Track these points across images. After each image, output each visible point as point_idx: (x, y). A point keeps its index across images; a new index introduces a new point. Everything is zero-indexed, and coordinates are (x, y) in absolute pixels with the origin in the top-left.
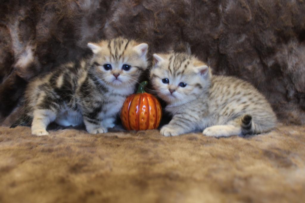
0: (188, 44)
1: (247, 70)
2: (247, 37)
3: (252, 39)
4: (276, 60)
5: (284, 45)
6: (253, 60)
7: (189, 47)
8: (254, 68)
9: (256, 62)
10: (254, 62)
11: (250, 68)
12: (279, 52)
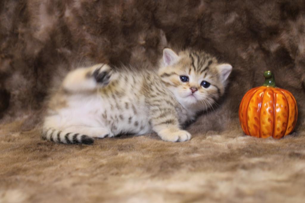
0: (162, 32)
1: (241, 58)
2: (237, 15)
3: (244, 18)
4: (280, 42)
5: (290, 22)
6: (247, 46)
7: (163, 35)
8: (251, 57)
9: (253, 48)
10: (250, 47)
11: (244, 56)
12: (284, 32)
